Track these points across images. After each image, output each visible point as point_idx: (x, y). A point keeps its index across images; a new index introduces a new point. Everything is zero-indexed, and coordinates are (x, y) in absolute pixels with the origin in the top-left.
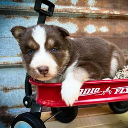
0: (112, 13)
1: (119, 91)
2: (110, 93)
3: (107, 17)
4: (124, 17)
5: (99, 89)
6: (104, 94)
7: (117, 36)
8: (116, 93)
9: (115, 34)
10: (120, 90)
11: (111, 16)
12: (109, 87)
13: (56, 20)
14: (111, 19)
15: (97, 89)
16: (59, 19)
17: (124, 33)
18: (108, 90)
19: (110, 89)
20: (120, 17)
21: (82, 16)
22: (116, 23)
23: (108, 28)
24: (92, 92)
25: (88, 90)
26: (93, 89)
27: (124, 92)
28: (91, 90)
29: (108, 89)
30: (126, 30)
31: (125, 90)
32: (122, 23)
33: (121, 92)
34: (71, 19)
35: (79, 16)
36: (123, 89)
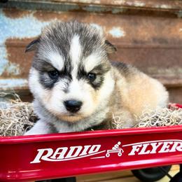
0: (130, 4)
1: (137, 150)
2: (120, 154)
3: (121, 11)
4: (152, 11)
5: (99, 146)
6: (108, 155)
7: (139, 45)
8: (132, 153)
9: (135, 41)
10: (141, 148)
11: (129, 10)
12: (119, 143)
13: (31, 15)
14: (130, 14)
15: (94, 146)
16: (37, 13)
17: (151, 40)
18: (117, 149)
19: (120, 146)
20: (145, 11)
21: (78, 8)
22: (138, 22)
23: (124, 30)
24: (84, 153)
25: (76, 149)
26: (87, 147)
27: (148, 152)
28: (83, 149)
29: (116, 146)
30: (156, 34)
31: (150, 148)
32: (149, 22)
33: (142, 152)
34: (58, 14)
35: (72, 8)
36: (145, 146)
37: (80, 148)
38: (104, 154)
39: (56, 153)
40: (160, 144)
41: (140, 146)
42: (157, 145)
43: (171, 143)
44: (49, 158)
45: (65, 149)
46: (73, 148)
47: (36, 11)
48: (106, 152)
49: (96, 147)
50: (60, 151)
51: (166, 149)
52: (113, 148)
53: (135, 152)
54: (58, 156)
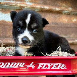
0: (43, 7)
1: (41, 67)
2: (33, 68)
3: (39, 10)
4: (52, 11)
5: (24, 63)
6: (28, 68)
8: (39, 68)
10: (43, 66)
11: (42, 10)
12: (33, 63)
14: (42, 12)
16: (2, 10)
17: (51, 23)
20: (49, 11)
21: (20, 8)
22: (46, 15)
24: (17, 66)
25: (14, 64)
26: (18, 63)
27: (46, 68)
30: (53, 21)
31: (47, 66)
32: (51, 15)
33: (43, 68)
35: (17, 9)
36: (45, 65)
37: (15, 63)
38: (26, 67)
39: (6, 65)
40: (52, 65)
41: (43, 65)
42: (50, 65)
43: (57, 65)
44: (2, 66)
45: (9, 63)
46: (12, 63)
47: (2, 9)
48: (27, 66)
49: (22, 64)
50: (7, 64)
51: (55, 67)
52: (30, 65)
53: (40, 67)
54: (6, 66)
